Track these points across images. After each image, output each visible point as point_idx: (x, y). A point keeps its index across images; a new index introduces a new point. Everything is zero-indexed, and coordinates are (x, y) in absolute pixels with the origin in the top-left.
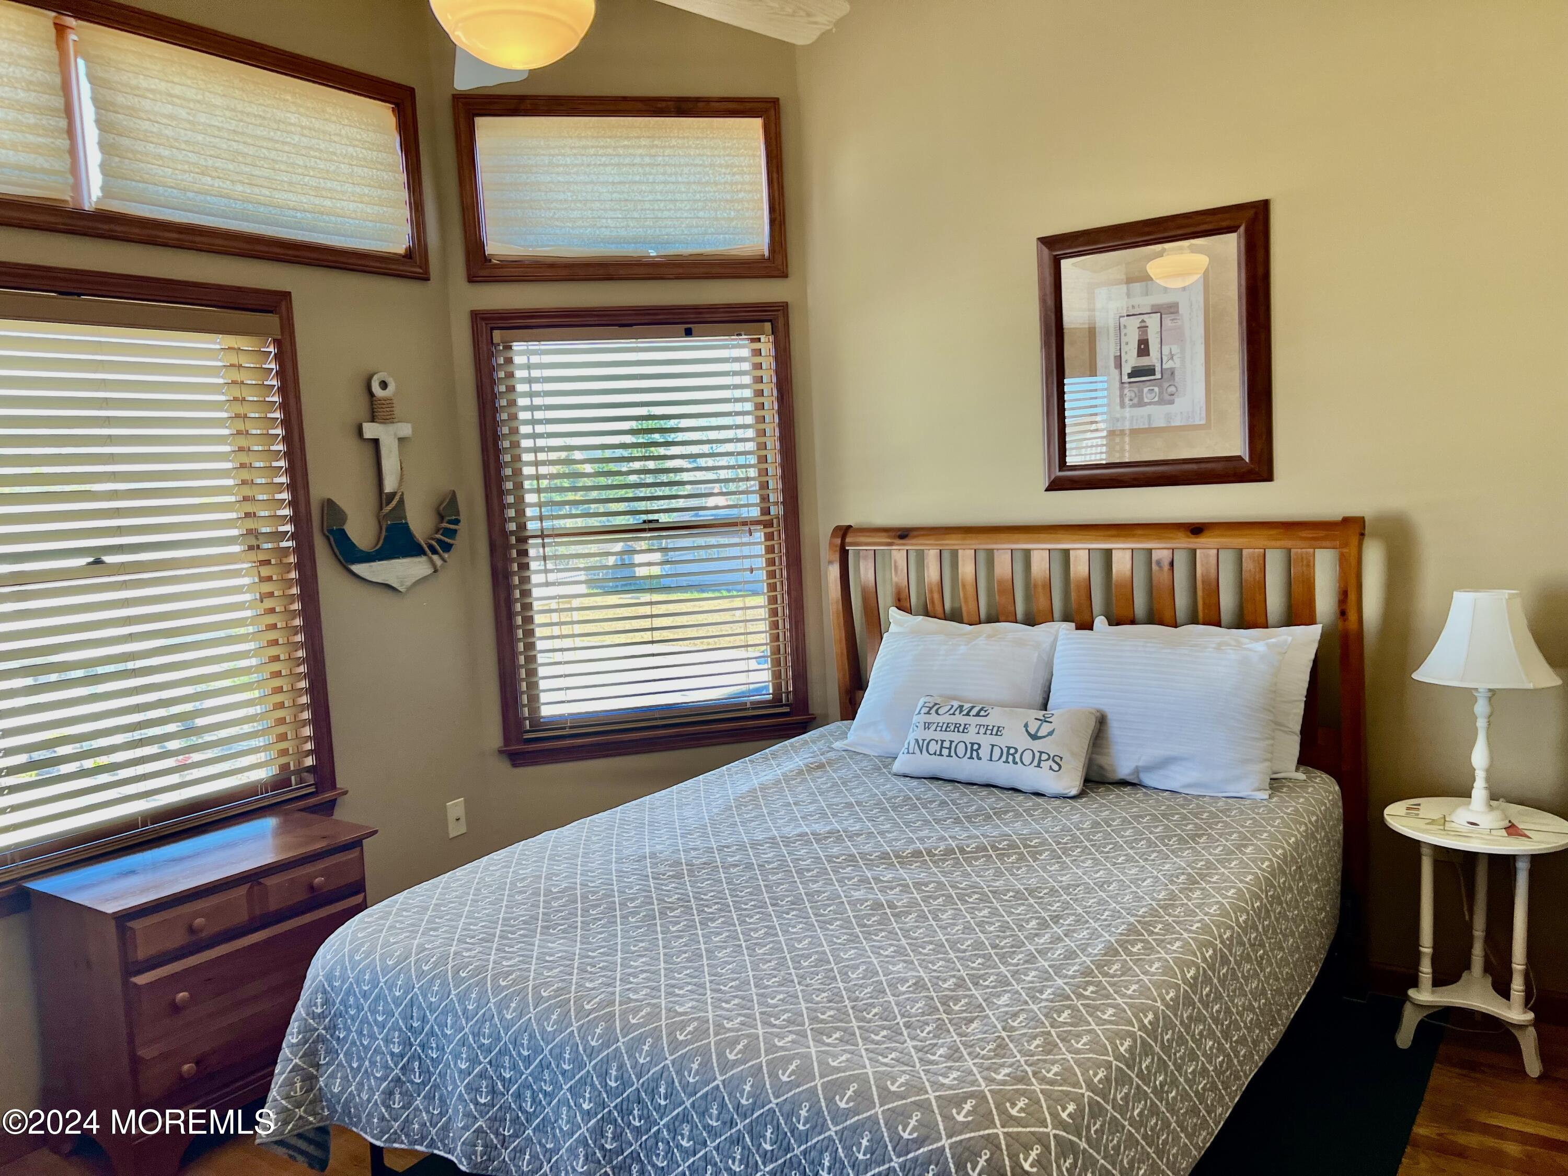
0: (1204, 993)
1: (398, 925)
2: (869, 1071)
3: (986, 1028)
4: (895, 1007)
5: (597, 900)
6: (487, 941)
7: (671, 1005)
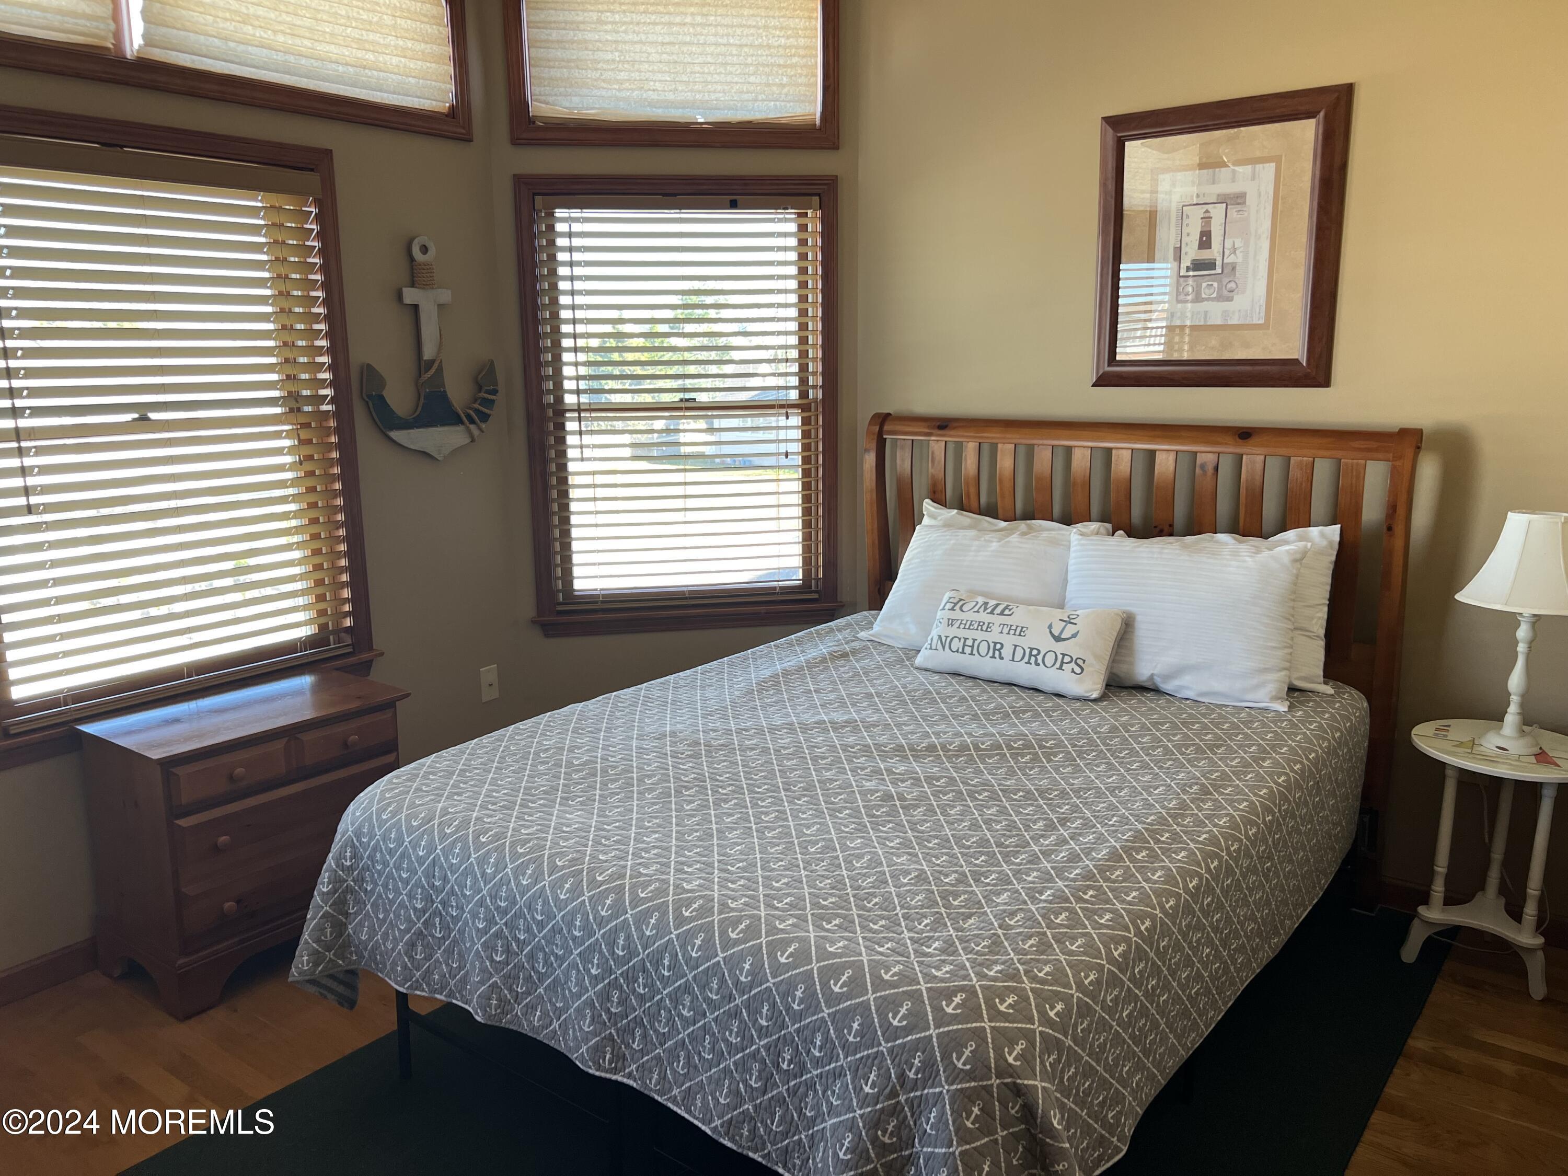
0: (1206, 903)
1: (424, 788)
2: (865, 959)
3: (982, 925)
4: (896, 899)
5: (616, 775)
6: (508, 809)
7: (679, 882)
